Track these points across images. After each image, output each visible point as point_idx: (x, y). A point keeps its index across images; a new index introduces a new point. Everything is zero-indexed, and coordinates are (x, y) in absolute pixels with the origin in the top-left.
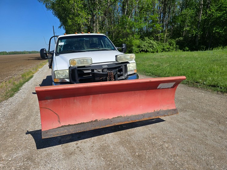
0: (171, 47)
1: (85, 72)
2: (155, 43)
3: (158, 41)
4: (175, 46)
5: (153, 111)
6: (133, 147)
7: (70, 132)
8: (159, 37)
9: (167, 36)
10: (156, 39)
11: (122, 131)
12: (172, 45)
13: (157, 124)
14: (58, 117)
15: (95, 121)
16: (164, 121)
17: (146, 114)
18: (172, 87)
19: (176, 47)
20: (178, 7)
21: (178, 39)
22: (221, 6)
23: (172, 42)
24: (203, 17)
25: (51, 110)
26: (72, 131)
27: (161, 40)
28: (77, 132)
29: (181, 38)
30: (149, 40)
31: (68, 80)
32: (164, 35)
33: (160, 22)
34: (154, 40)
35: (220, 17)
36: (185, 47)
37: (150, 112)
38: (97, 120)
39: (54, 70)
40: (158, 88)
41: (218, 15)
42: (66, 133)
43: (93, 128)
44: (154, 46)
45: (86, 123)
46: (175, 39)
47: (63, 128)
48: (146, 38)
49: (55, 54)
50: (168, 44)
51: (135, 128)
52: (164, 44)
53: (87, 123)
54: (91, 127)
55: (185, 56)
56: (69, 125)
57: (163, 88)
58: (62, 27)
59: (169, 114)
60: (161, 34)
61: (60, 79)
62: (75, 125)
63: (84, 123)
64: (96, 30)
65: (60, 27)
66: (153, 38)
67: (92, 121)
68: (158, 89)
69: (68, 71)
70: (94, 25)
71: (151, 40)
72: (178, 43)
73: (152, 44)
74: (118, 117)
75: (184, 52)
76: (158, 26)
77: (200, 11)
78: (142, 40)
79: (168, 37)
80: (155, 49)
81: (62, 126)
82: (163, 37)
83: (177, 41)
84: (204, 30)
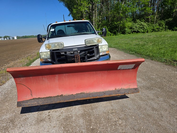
0: (160, 28)
1: (62, 53)
2: (145, 24)
3: (149, 22)
4: (164, 27)
5: (114, 90)
6: (91, 120)
7: (39, 104)
8: (149, 19)
10: (147, 21)
12: (161, 25)
13: (120, 100)
14: (31, 91)
15: (60, 96)
16: (128, 98)
17: (107, 92)
19: (166, 27)
21: (167, 20)
23: (162, 23)
25: (24, 85)
26: (41, 103)
27: (152, 21)
28: (45, 104)
29: (171, 19)
30: (140, 22)
31: (50, 60)
32: (154, 17)
33: (151, 5)
34: (145, 22)
36: (174, 27)
37: (111, 90)
38: (62, 95)
39: (40, 52)
40: (118, 69)
42: (35, 104)
43: (58, 102)
44: (145, 27)
45: (52, 97)
46: (165, 20)
47: (34, 100)
48: (138, 21)
49: (47, 38)
50: (158, 24)
51: (100, 103)
52: (154, 25)
53: (54, 97)
54: (57, 100)
55: (171, 35)
56: (39, 98)
57: (123, 69)
58: (71, 15)
59: (129, 93)
60: (152, 16)
61: (44, 59)
62: (44, 98)
63: (51, 97)
64: (95, 16)
65: (69, 15)
66: (144, 20)
67: (58, 96)
69: (49, 53)
70: (94, 12)
71: (142, 22)
72: (167, 24)
73: (143, 25)
74: (81, 93)
75: (173, 32)
76: (149, 10)
78: (134, 22)
79: (158, 19)
80: (146, 30)
81: (34, 99)
82: (153, 19)
83: (167, 21)
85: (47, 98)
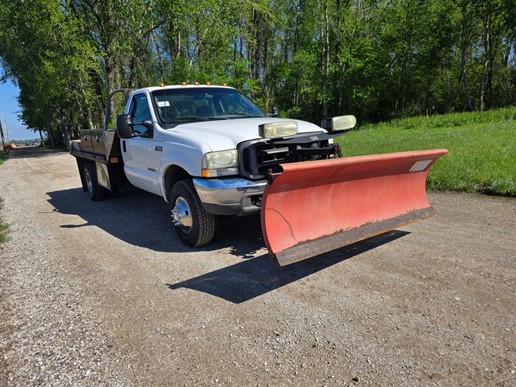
1: (270, 152)
5: (406, 213)
7: (315, 252)
9: (269, 105)
11: (361, 255)
14: (290, 226)
16: (409, 233)
17: (401, 217)
18: (425, 170)
20: (279, 47)
22: (360, 48)
24: (331, 68)
25: (279, 213)
26: (317, 250)
28: (325, 251)
29: (297, 109)
32: (264, 101)
35: (361, 70)
37: (403, 213)
39: (204, 153)
40: (411, 170)
41: (358, 65)
42: (309, 254)
45: (330, 236)
47: (301, 246)
49: (160, 125)
53: (332, 235)
56: (309, 241)
57: (415, 172)
60: (259, 100)
62: (316, 239)
63: (327, 236)
67: (336, 233)
68: (411, 172)
69: (235, 152)
74: (367, 224)
76: (251, 84)
77: (326, 56)
81: (300, 243)
82: (263, 107)
83: (290, 114)
84: (336, 93)
85: (320, 238)
